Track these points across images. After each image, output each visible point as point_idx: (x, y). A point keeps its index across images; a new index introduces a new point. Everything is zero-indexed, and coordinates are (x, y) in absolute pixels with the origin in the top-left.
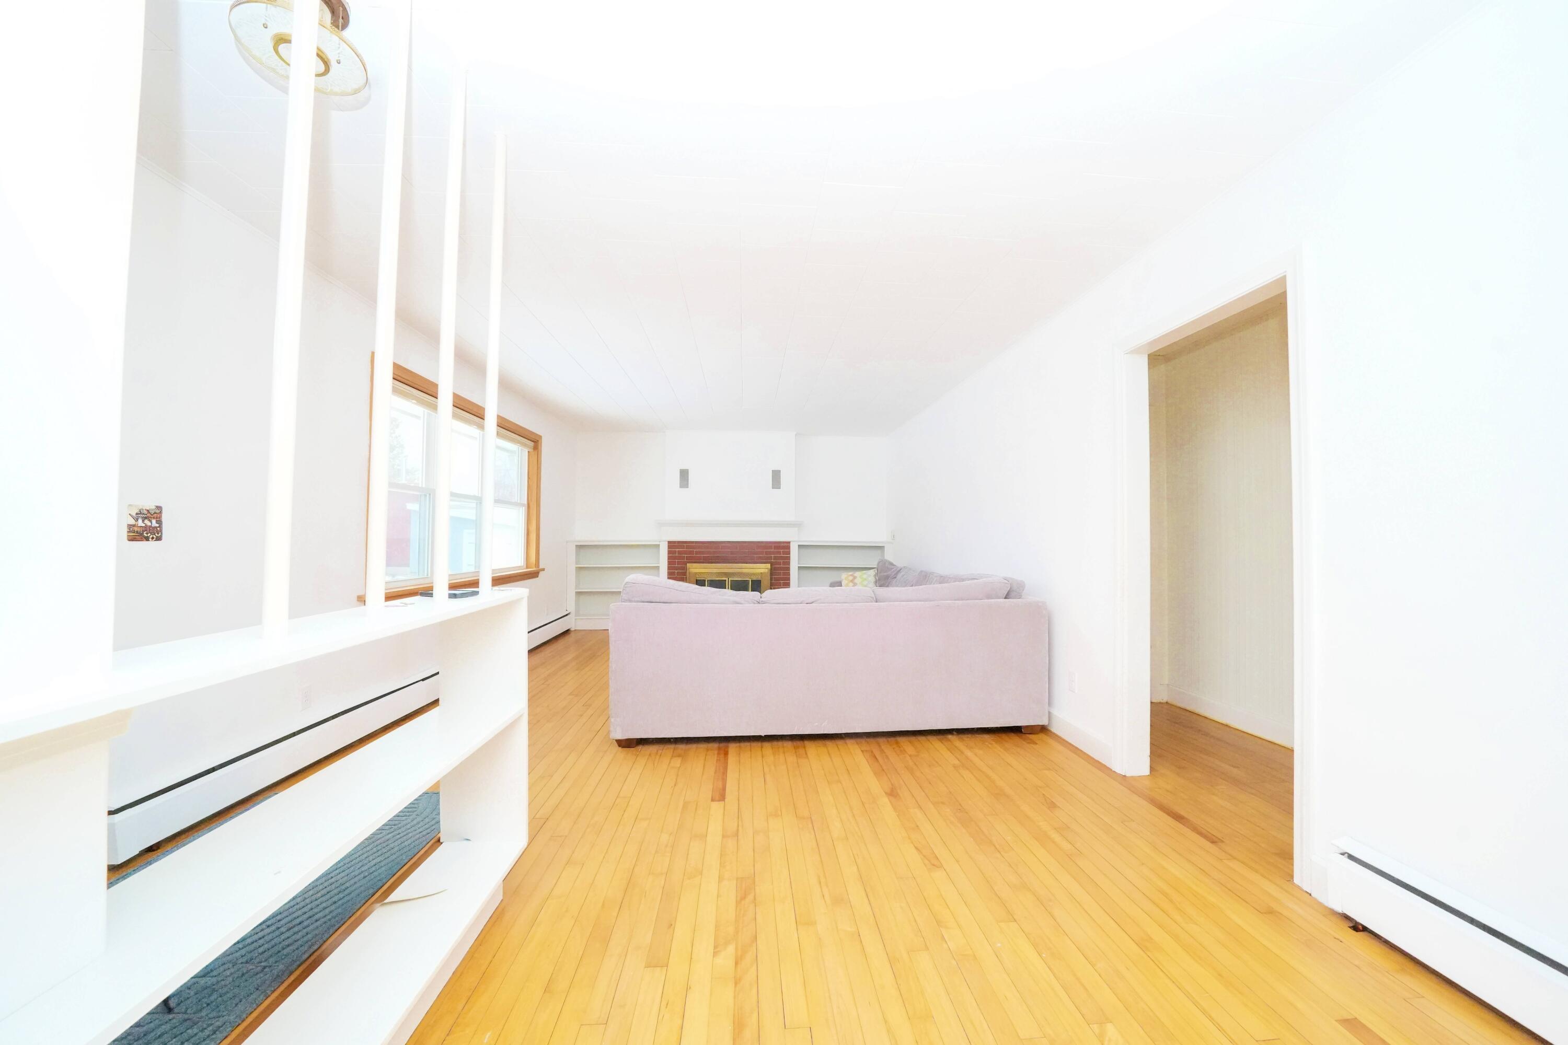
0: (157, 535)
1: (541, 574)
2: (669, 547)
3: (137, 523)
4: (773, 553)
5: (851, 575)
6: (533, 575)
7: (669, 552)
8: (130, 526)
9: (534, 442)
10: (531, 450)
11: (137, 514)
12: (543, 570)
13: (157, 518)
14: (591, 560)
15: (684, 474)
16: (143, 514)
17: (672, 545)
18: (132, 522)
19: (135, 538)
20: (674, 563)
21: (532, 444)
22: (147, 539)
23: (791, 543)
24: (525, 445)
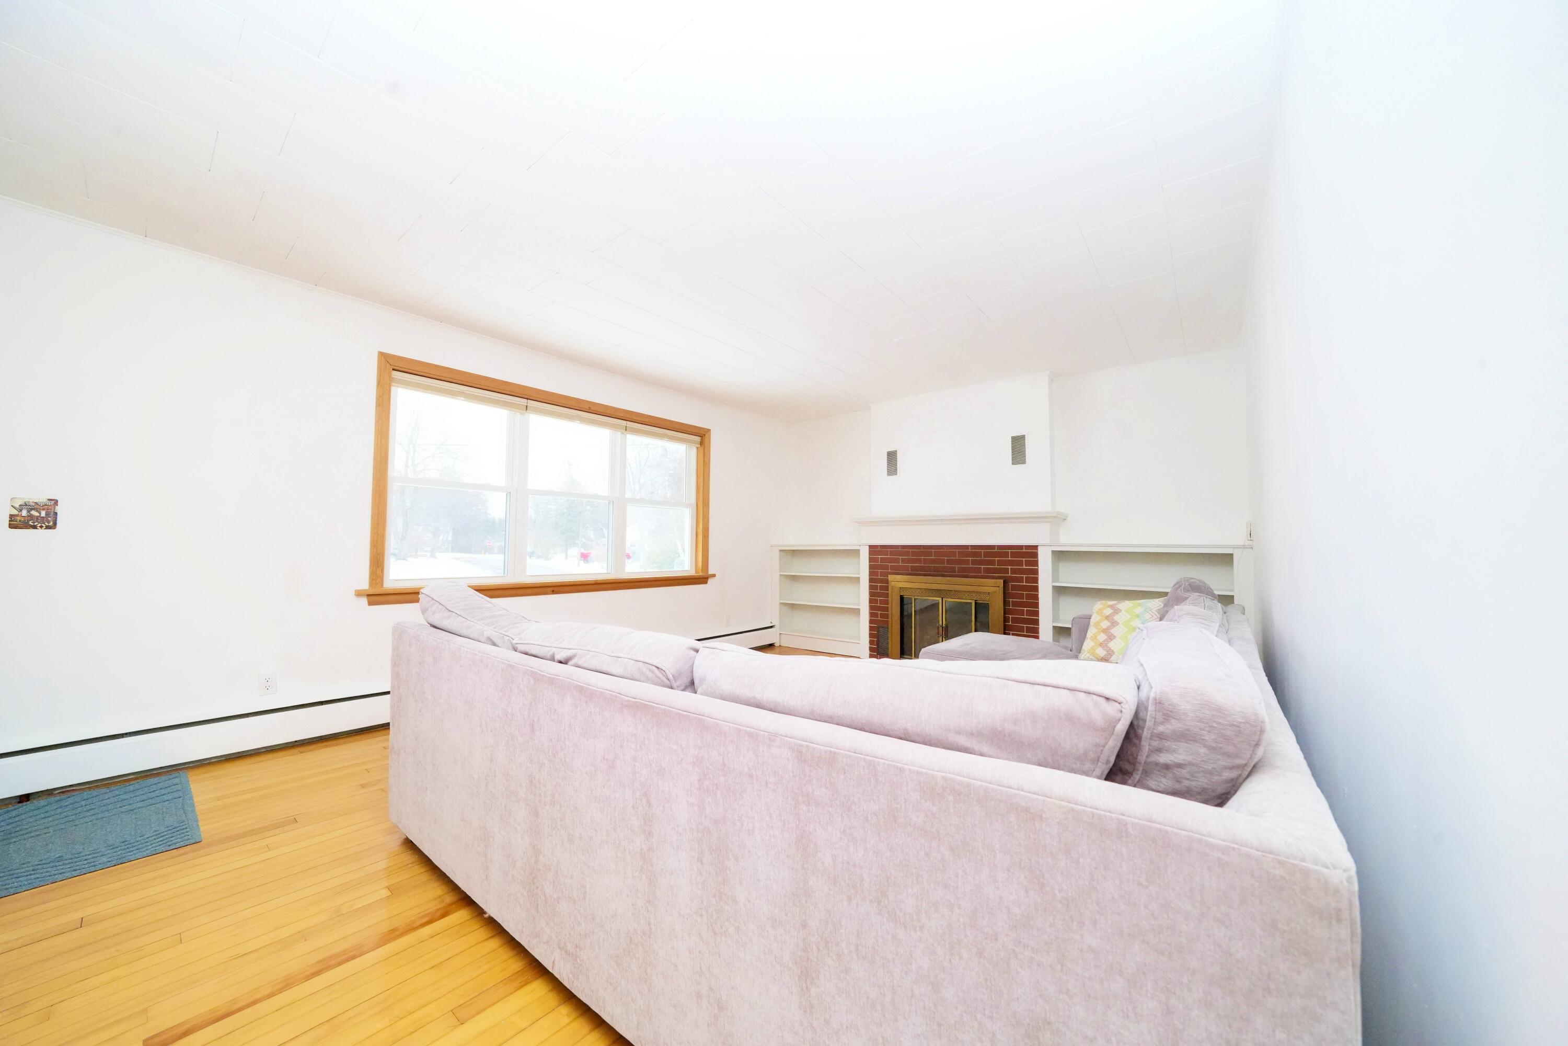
0: (47, 524)
1: (710, 581)
2: (871, 553)
3: (20, 514)
4: (1011, 563)
5: (1111, 606)
6: (700, 579)
7: (871, 560)
8: (11, 516)
9: (701, 436)
10: (699, 446)
11: (20, 506)
12: (714, 576)
13: (47, 509)
14: (801, 568)
15: (892, 457)
16: (29, 506)
17: (874, 550)
18: (15, 512)
19: (17, 526)
20: (877, 574)
21: (698, 439)
22: (35, 527)
23: (1039, 548)
24: (694, 442)
